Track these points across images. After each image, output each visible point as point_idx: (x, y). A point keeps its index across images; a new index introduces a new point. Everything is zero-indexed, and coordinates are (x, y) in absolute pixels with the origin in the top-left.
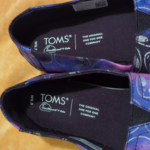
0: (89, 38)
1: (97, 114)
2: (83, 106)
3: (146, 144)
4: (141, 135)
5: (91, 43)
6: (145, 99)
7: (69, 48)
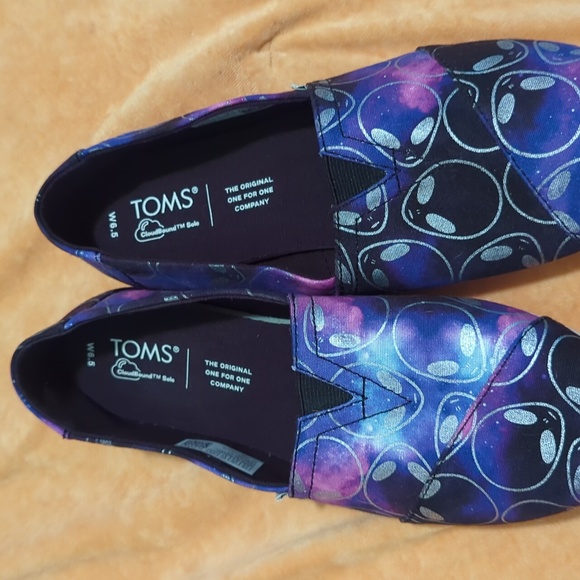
0: (241, 192)
1: (247, 381)
2: (215, 364)
3: (334, 453)
4: (322, 433)
5: (247, 206)
6: (324, 358)
7: (196, 224)
